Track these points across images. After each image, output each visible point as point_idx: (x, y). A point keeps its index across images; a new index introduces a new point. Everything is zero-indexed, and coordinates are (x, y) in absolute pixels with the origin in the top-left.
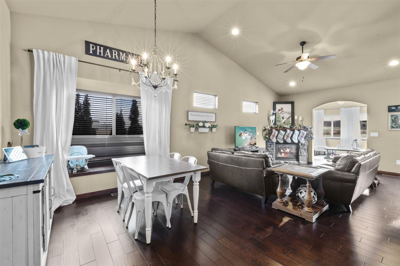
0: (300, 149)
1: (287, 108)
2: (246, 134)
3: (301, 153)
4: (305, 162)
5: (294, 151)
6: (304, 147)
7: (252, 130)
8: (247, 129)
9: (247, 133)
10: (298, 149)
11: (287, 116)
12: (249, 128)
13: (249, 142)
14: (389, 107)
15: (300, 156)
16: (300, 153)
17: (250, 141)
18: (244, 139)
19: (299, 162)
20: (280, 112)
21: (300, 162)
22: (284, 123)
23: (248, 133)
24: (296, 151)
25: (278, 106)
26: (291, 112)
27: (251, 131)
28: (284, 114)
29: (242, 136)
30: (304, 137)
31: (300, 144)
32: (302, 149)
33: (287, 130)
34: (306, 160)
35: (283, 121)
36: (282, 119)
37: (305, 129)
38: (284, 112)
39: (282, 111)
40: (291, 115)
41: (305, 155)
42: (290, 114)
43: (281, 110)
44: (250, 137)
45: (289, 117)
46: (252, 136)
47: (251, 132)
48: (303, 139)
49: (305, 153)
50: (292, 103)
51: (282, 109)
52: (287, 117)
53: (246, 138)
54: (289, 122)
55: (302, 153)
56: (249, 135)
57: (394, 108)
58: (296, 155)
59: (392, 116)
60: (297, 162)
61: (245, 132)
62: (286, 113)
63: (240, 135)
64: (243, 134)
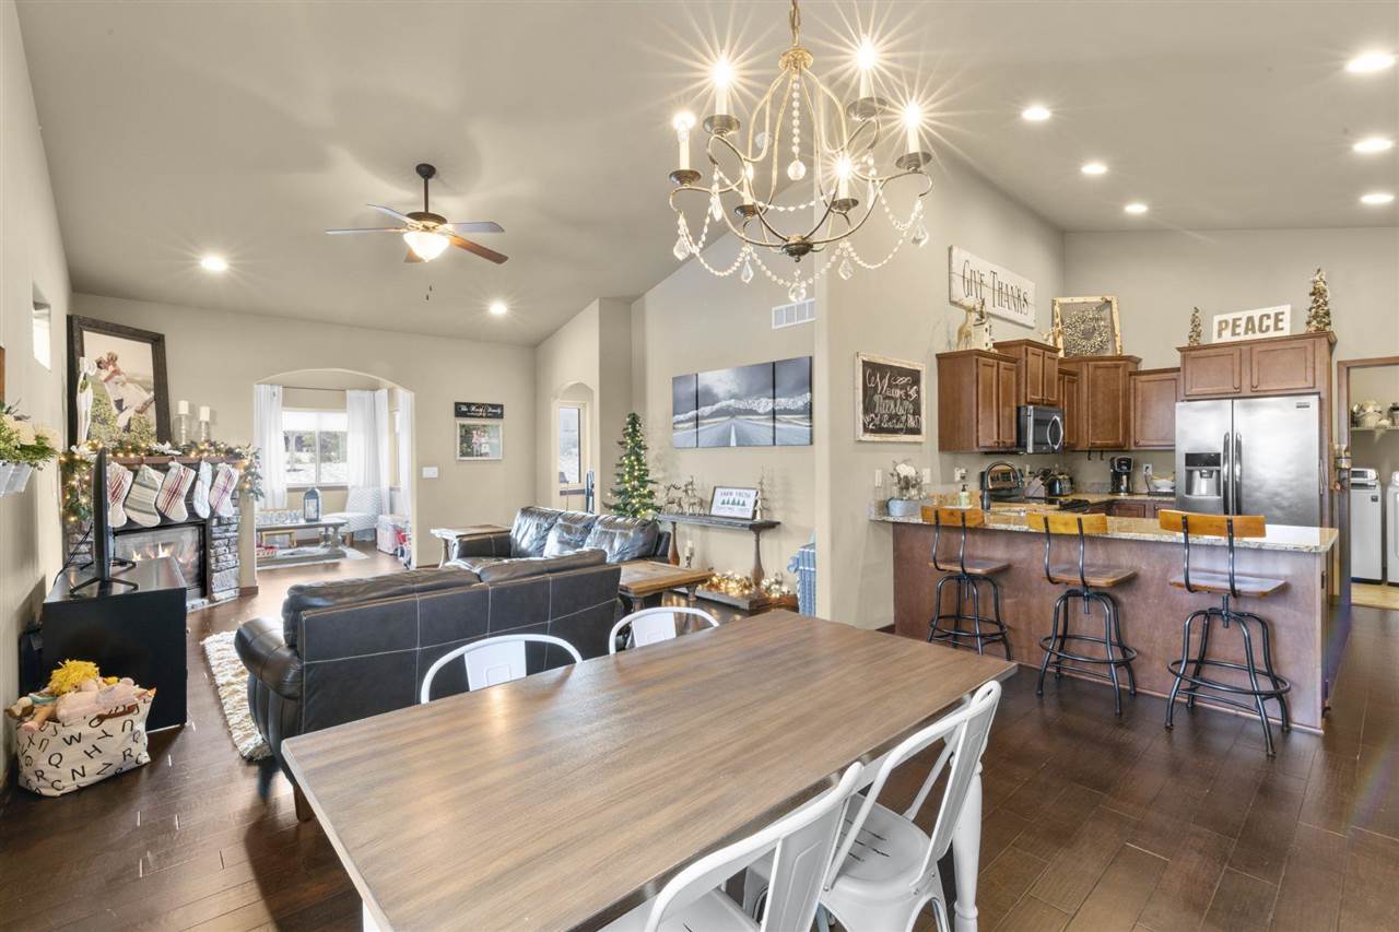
0: (216, 543)
1: (135, 358)
3: (217, 561)
4: (232, 592)
5: (189, 556)
6: (227, 531)
10: (204, 546)
11: (139, 397)
14: (457, 404)
15: (213, 571)
16: (213, 561)
19: (212, 601)
20: (105, 374)
21: (217, 596)
22: (128, 429)
24: (197, 554)
25: (96, 345)
26: (152, 381)
28: (124, 384)
30: (231, 492)
31: (215, 522)
32: (221, 541)
33: (171, 463)
34: (234, 584)
35: (122, 421)
36: (115, 411)
37: (232, 456)
38: (123, 378)
39: (111, 368)
40: (152, 393)
41: (232, 563)
42: (148, 390)
43: (108, 363)
45: (146, 405)
48: (228, 498)
49: (230, 557)
50: (157, 342)
51: (113, 359)
52: (139, 405)
54: (148, 426)
55: (222, 558)
57: (464, 409)
58: (196, 571)
59: (462, 426)
60: (206, 601)
62: (132, 381)
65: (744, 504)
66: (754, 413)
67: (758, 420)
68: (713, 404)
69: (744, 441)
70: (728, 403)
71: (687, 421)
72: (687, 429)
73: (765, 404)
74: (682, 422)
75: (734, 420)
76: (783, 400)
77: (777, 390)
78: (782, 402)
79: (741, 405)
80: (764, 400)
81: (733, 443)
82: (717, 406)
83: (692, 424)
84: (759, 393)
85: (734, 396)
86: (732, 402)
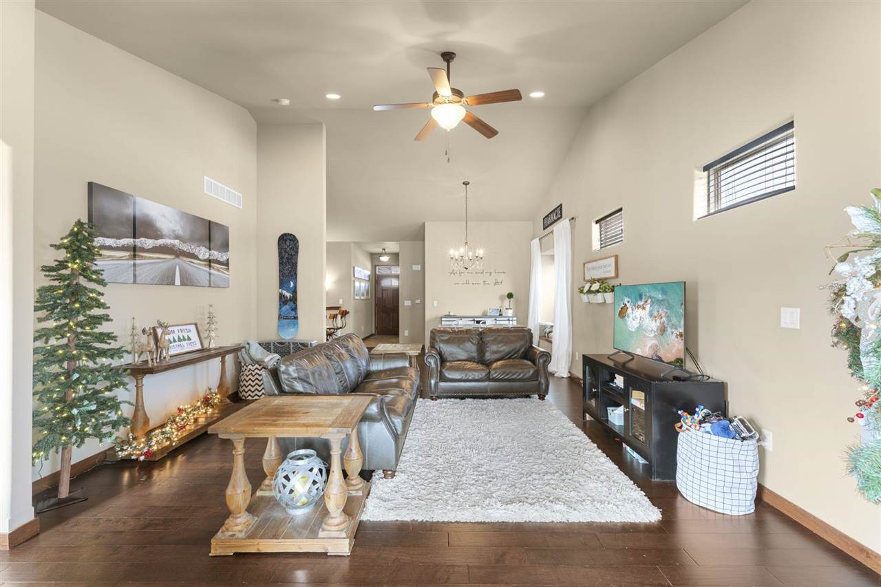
2: (640, 310)
7: (664, 292)
8: (644, 290)
9: (644, 308)
12: (654, 286)
13: (649, 345)
17: (655, 342)
18: (633, 330)
23: (648, 307)
27: (660, 297)
29: (628, 317)
44: (654, 325)
46: (664, 319)
47: (660, 302)
53: (641, 326)
56: (651, 315)
61: (637, 301)
63: (623, 313)
64: (629, 311)
65: (189, 339)
66: (196, 257)
67: (200, 264)
68: (157, 238)
69: (187, 281)
70: (172, 241)
71: (117, 249)
72: (120, 259)
73: (203, 253)
74: (110, 248)
75: (177, 260)
76: (216, 253)
77: (211, 244)
78: (216, 254)
79: (185, 247)
80: (203, 249)
81: (178, 282)
82: (160, 242)
83: (127, 254)
84: (198, 241)
85: (177, 237)
86: (177, 242)
